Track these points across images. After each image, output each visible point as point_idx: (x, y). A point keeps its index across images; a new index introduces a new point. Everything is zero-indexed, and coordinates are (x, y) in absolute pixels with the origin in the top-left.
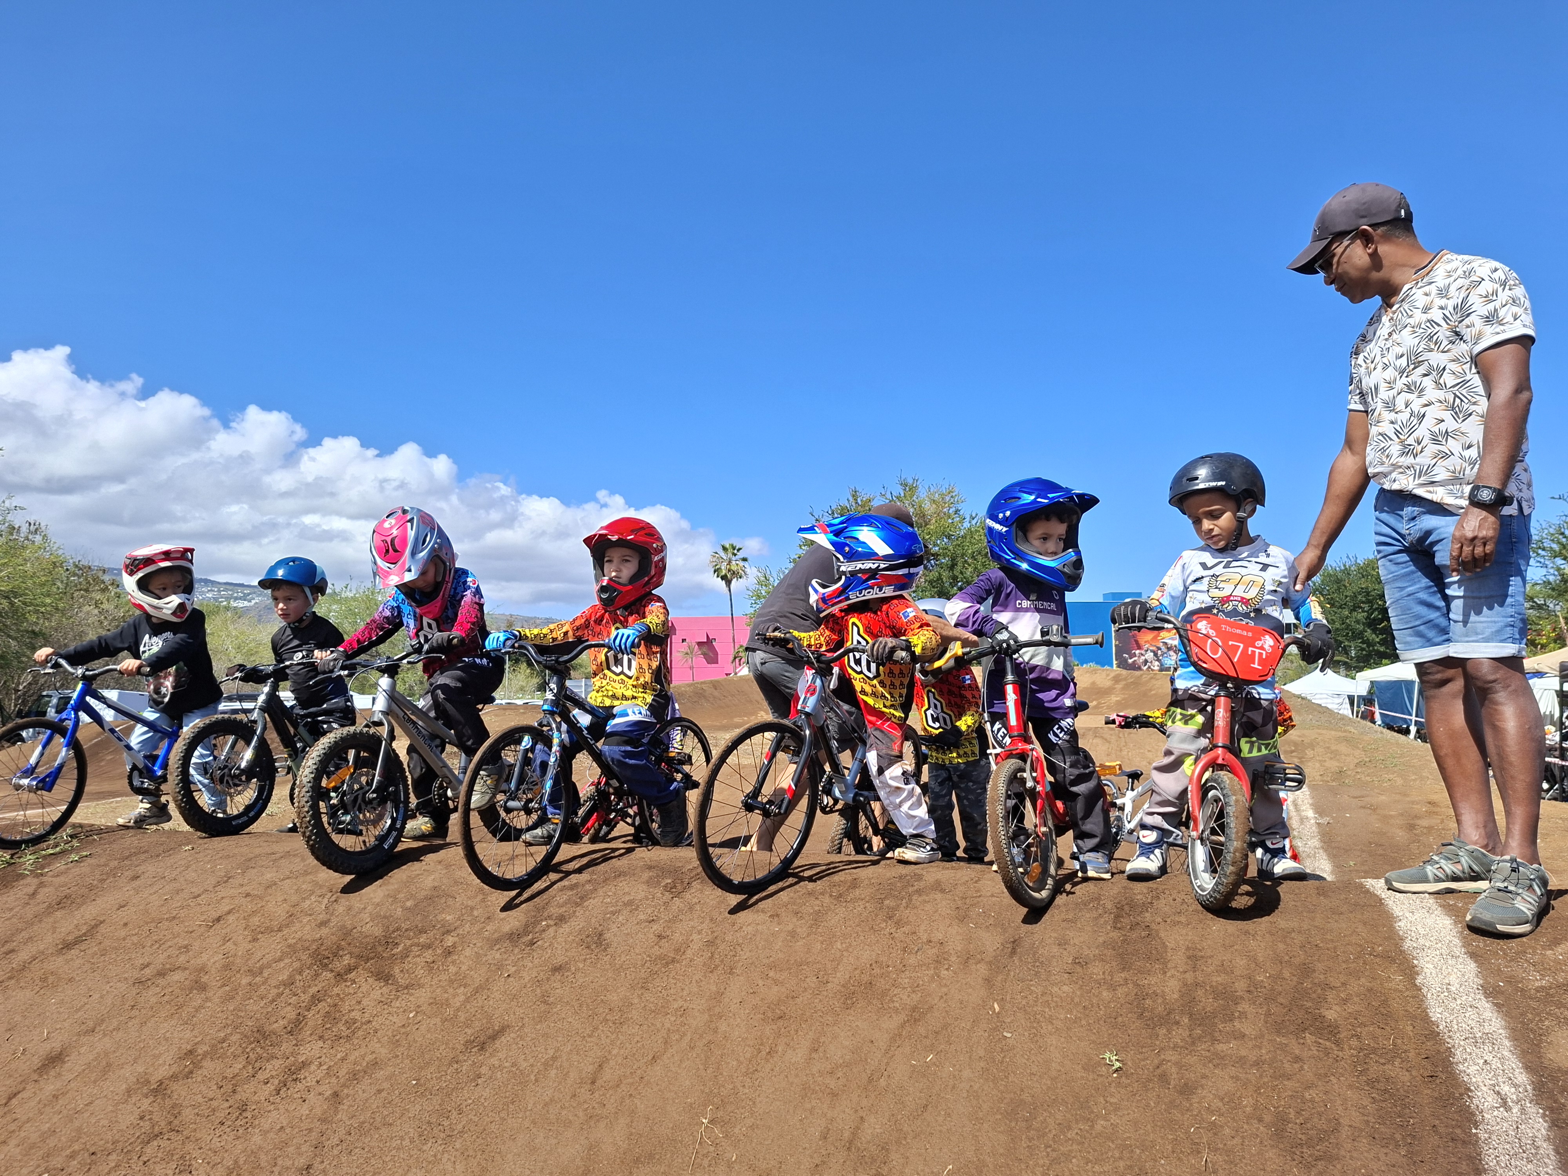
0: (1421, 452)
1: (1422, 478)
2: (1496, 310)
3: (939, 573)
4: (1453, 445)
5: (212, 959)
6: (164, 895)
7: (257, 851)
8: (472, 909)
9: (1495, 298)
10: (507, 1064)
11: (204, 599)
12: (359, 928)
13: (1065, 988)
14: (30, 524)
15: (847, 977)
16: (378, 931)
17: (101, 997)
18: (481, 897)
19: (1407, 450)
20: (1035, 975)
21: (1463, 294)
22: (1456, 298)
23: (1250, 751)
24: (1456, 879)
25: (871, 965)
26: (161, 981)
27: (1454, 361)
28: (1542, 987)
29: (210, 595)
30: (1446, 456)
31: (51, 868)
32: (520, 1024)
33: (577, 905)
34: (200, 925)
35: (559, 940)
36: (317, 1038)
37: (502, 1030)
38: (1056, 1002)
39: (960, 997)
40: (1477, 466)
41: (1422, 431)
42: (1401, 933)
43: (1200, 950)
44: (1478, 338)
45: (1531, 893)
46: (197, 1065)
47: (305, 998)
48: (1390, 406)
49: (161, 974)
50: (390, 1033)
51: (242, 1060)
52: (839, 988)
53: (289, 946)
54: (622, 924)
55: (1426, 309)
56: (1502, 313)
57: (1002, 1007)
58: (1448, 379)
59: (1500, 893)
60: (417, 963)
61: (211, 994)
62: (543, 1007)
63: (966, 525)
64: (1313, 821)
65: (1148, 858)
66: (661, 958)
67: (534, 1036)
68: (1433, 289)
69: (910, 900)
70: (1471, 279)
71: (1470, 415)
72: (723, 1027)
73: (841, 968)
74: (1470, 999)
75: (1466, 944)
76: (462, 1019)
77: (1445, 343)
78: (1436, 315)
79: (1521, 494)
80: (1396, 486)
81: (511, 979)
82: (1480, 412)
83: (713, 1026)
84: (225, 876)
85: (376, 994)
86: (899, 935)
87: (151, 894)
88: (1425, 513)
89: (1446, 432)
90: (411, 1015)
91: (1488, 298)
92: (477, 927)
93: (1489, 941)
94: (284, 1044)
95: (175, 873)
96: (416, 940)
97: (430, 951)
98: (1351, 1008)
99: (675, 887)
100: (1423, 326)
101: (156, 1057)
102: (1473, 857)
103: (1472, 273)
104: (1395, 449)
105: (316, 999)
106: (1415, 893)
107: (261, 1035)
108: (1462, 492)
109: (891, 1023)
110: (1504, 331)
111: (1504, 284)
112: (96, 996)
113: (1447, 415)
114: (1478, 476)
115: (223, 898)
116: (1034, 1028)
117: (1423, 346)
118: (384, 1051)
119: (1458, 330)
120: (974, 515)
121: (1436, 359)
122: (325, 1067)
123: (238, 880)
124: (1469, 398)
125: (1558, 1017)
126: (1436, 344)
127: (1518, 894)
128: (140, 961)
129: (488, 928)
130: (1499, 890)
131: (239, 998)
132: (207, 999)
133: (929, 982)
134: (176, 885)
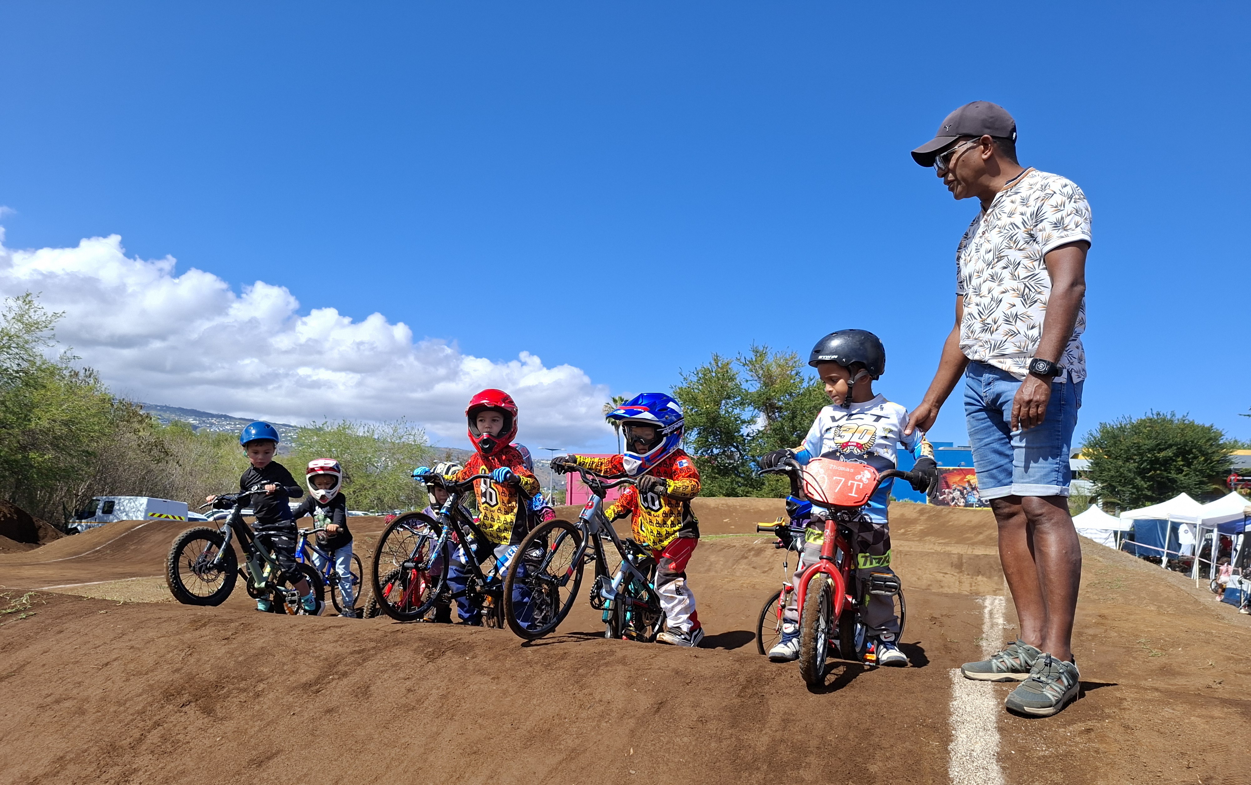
0: (997, 330)
1: (995, 351)
2: (1062, 218)
3: (782, 424)
4: (1020, 326)
5: (95, 693)
6: (76, 645)
7: (149, 616)
8: (284, 664)
9: (1062, 208)
10: (273, 778)
11: (224, 430)
12: (200, 675)
13: (685, 739)
14: (86, 370)
15: (533, 725)
16: (213, 678)
17: (13, 716)
18: (293, 655)
19: (986, 328)
20: (667, 729)
21: (1039, 204)
22: (1033, 207)
23: (865, 564)
24: (1014, 670)
25: (553, 717)
26: (56, 707)
27: (1027, 258)
28: (1044, 756)
29: (228, 427)
30: (1014, 334)
31: (6, 623)
32: (291, 749)
33: (359, 664)
34: (93, 668)
35: (338, 689)
36: (149, 752)
37: (278, 753)
38: (676, 749)
39: (608, 743)
40: (1038, 343)
41: (999, 314)
42: (952, 710)
43: (793, 715)
44: (1047, 241)
45: (1060, 683)
46: (63, 768)
47: (150, 723)
48: (978, 292)
49: (57, 702)
50: (200, 752)
51: (94, 765)
52: (525, 733)
53: (149, 685)
54: (385, 680)
55: (1011, 214)
56: (1067, 221)
57: (635, 752)
58: (1022, 272)
59: (1034, 682)
60: (233, 703)
61: (87, 717)
62: (310, 738)
63: (805, 385)
64: (1001, 627)
65: (786, 645)
66: (405, 706)
67: (297, 758)
68: (1017, 198)
69: (598, 670)
70: (1046, 192)
71: (1036, 302)
72: (431, 758)
73: (531, 718)
74: (985, 762)
75: (999, 720)
76: (252, 744)
77: (1022, 242)
78: (1018, 219)
79: (1072, 367)
80: (977, 357)
81: (295, 717)
82: (1044, 300)
83: (425, 756)
84: (121, 633)
85: (199, 723)
86: (580, 695)
87: (67, 644)
88: (997, 379)
89: (1016, 315)
90: (218, 739)
91: (1057, 208)
92: (283, 678)
93: (1018, 718)
94: (126, 756)
95: (88, 629)
96: (237, 685)
97: (245, 694)
98: (890, 764)
99: (433, 654)
100: (1007, 228)
101: (38, 760)
102: (1028, 653)
103: (1047, 187)
104: (977, 326)
105: (157, 724)
106: (981, 680)
107: (113, 749)
108: (1025, 363)
109: (552, 761)
110: (1067, 236)
111: (1070, 198)
112: (10, 715)
113: (1018, 301)
114: (1038, 352)
115: (114, 649)
116: (653, 767)
117: (1005, 244)
118: (191, 764)
119: (1032, 232)
120: (812, 377)
121: (1014, 255)
122: (149, 773)
123: (130, 637)
124: (1036, 288)
125: (1047, 780)
126: (1015, 242)
127: (1048, 684)
128: (44, 693)
129: (291, 679)
130: (1033, 680)
131: (104, 721)
132: (84, 721)
133: (590, 731)
134: (86, 638)
